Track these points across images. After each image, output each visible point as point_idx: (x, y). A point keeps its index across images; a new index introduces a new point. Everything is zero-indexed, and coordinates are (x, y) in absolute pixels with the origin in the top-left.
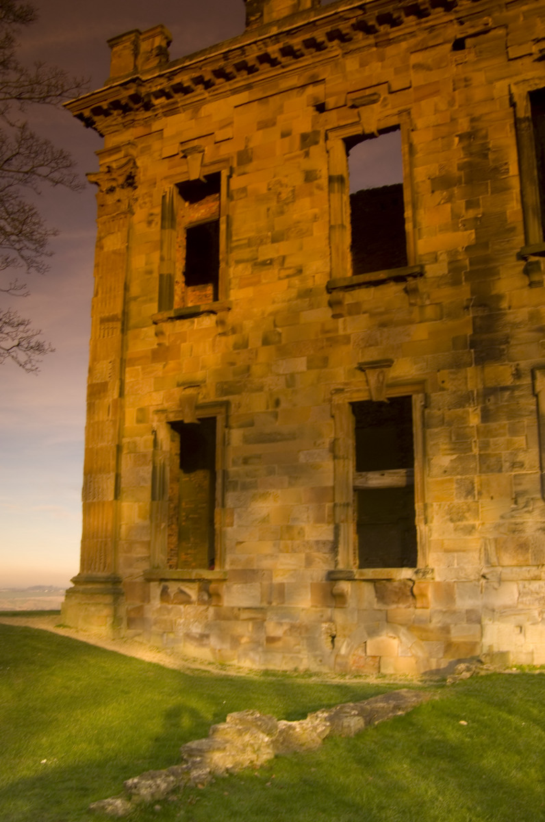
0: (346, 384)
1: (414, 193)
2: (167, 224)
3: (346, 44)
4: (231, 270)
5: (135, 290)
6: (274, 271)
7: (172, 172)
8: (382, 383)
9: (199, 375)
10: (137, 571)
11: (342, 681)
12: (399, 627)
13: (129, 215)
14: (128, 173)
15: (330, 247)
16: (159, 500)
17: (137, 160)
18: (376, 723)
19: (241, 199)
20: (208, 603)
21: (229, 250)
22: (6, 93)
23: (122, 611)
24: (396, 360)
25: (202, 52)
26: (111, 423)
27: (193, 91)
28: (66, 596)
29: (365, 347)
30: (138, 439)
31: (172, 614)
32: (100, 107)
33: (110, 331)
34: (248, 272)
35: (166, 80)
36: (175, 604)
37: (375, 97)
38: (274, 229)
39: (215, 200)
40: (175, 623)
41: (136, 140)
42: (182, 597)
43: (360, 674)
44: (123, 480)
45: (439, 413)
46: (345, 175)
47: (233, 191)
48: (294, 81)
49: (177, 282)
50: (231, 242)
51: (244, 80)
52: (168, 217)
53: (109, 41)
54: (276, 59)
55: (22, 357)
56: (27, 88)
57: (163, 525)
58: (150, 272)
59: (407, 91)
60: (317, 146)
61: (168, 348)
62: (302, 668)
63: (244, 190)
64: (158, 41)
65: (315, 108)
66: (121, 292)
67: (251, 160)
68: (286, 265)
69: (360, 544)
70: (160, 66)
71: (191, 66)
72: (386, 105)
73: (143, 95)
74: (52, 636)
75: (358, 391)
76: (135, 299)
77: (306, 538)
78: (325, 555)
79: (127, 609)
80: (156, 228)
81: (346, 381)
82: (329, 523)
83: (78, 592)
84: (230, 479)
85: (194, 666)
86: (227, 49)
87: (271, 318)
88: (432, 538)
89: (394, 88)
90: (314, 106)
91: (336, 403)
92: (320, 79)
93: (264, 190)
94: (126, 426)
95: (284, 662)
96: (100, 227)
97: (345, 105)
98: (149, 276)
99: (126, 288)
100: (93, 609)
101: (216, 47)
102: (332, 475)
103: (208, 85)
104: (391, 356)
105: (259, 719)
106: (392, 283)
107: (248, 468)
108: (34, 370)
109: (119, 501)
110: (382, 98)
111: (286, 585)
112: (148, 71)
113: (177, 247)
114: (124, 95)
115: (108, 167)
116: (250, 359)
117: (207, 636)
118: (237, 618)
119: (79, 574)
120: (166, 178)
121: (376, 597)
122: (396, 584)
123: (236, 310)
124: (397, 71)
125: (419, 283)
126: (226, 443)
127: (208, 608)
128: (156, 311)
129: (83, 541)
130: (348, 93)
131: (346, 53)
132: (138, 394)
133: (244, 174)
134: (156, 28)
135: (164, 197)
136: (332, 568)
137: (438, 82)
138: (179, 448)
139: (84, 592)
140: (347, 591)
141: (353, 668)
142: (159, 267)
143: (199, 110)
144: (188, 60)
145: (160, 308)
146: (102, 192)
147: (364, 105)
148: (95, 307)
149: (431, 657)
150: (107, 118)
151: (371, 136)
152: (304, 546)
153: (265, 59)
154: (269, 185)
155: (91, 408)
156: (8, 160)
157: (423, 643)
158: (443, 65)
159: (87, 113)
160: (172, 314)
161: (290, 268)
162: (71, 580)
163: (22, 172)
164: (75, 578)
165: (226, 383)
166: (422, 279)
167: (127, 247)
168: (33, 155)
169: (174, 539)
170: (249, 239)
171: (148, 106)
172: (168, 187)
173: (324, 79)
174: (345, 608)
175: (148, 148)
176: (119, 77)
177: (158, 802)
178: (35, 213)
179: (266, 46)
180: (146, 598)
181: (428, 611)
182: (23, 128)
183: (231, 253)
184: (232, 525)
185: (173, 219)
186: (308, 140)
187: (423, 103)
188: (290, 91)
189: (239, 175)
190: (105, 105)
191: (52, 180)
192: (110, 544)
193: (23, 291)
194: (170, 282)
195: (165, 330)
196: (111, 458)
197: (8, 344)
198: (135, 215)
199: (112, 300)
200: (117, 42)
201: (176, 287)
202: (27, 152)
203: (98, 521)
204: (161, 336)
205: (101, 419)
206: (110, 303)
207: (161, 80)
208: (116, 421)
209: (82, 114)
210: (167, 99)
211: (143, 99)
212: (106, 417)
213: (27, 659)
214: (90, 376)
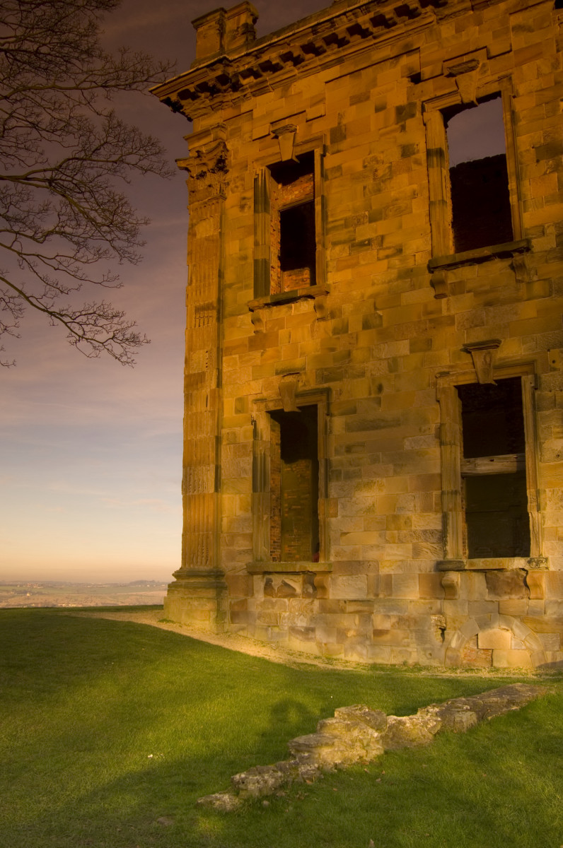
0: (451, 367)
1: (518, 163)
2: (260, 207)
3: (441, 9)
4: (328, 252)
5: (230, 277)
6: (373, 252)
7: (263, 153)
8: (490, 364)
9: (298, 362)
10: (240, 564)
11: (453, 675)
12: (513, 618)
13: (220, 200)
14: (218, 157)
15: (431, 225)
16: (261, 491)
17: (226, 143)
18: (489, 718)
19: (336, 178)
20: (313, 596)
21: (326, 231)
22: (91, 82)
23: (226, 605)
24: (503, 340)
25: (290, 27)
26: (210, 414)
27: (282, 68)
28: (168, 591)
29: (471, 327)
30: (237, 429)
31: (276, 608)
32: (188, 90)
33: (206, 319)
34: (345, 254)
35: (254, 58)
36: (279, 597)
37: (473, 64)
38: (371, 208)
39: (309, 180)
40: (280, 616)
41: (224, 123)
42: (286, 590)
43: (472, 667)
44: (223, 471)
45: (550, 394)
46: (444, 149)
47: (327, 170)
48: (387, 52)
49: (272, 267)
50: (327, 223)
51: (334, 53)
52: (261, 201)
53: (193, 22)
54: (368, 29)
55: (118, 349)
56: (112, 75)
57: (265, 517)
58: (245, 258)
59: (506, 55)
60: (414, 119)
61: (265, 335)
62: (411, 662)
63: (339, 168)
64: (244, 19)
65: (410, 79)
66: (216, 279)
67: (345, 137)
68: (384, 246)
69: (469, 532)
70: (247, 44)
71: (279, 43)
72: (485, 72)
73: (231, 75)
74: (156, 631)
75: (464, 374)
76: (230, 286)
77: (413, 528)
78: (433, 545)
79: (230, 603)
80: (249, 212)
81: (452, 364)
82: (436, 512)
83: (181, 586)
84: (333, 468)
85: (299, 660)
86: (316, 23)
87: (372, 301)
88: (545, 526)
89: (493, 54)
90: (408, 77)
91: (441, 387)
92: (415, 47)
93: (360, 168)
94: (225, 416)
95: (392, 655)
96: (192, 213)
97: (442, 74)
98: (243, 262)
99: (221, 275)
100: (196, 603)
101: (304, 21)
102: (438, 462)
103: (297, 61)
104: (498, 337)
105: (369, 714)
106: (497, 260)
107: (350, 456)
108: (130, 363)
109: (220, 494)
110: (480, 65)
111: (393, 577)
112: (235, 51)
113: (272, 231)
114: (212, 76)
115: (198, 152)
116: (350, 344)
117: (313, 630)
118: (343, 611)
119: (181, 568)
120: (257, 160)
121: (487, 588)
122: (508, 574)
123: (335, 294)
124: (496, 35)
125: (526, 258)
126: (328, 431)
127: (313, 601)
128: (252, 297)
129: (184, 535)
130: (444, 61)
131: (440, 19)
132: (237, 383)
133: (338, 151)
134: (241, 5)
135: (256, 180)
136: (442, 559)
137: (540, 43)
138: (279, 438)
139: (186, 587)
140: (457, 582)
141: (464, 662)
142: (253, 252)
143: (289, 88)
144: (276, 37)
145: (256, 295)
146: (193, 177)
147: (462, 73)
148: (190, 295)
149: (546, 650)
150: (196, 101)
151: (471, 105)
152: (411, 535)
153: (356, 30)
154: (364, 162)
155: (189, 399)
156: (97, 149)
157: (537, 636)
158: (545, 25)
159: (174, 97)
160: (269, 301)
161: (388, 248)
162: (173, 575)
163: (110, 162)
164: (177, 572)
165: (326, 369)
166: (529, 254)
167: (220, 233)
168: (121, 144)
169: (277, 531)
170: (346, 219)
171: (236, 87)
172: (260, 169)
173: (419, 48)
174: (456, 599)
175: (239, 129)
176: (205, 59)
177: (266, 797)
178: (125, 203)
179: (357, 17)
180: (250, 591)
181: (543, 602)
182: (110, 116)
183: (327, 235)
184: (336, 515)
185: (266, 202)
186: (403, 113)
187: (525, 67)
188: (382, 63)
189: (333, 154)
190: (192, 88)
191: (141, 168)
192: (211, 537)
193: (116, 283)
194: (266, 267)
195: (261, 317)
196: (211, 449)
197: (103, 337)
198: (227, 200)
199: (207, 288)
200: (201, 22)
201: (272, 272)
202: (115, 141)
203: (199, 514)
204: (257, 324)
205: (199, 411)
206: (204, 292)
207: (249, 59)
208: (214, 411)
209: (169, 99)
210: (256, 78)
211: (231, 80)
212: (204, 408)
213: (131, 654)
214: (186, 367)
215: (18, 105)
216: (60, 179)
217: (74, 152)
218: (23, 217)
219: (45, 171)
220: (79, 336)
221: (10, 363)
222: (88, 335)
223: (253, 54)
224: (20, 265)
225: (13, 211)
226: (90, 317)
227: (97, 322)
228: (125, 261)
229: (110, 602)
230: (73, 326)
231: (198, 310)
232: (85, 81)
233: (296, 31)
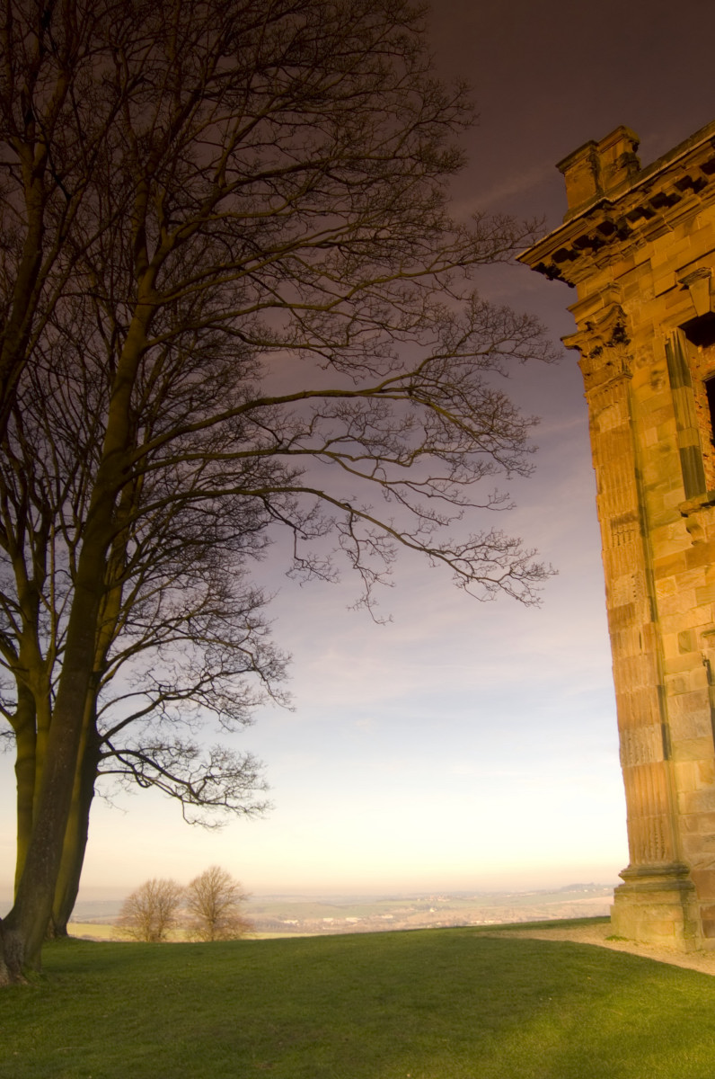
2: (678, 380)
5: (650, 476)
7: (673, 311)
10: (709, 855)
13: (625, 380)
14: (615, 326)
17: (622, 306)
22: (444, 261)
23: (695, 913)
25: (682, 146)
26: (646, 657)
27: (680, 199)
28: (615, 897)
30: (685, 674)
32: (564, 250)
33: (626, 535)
35: (642, 193)
41: (616, 281)
44: (672, 732)
49: (705, 455)
52: (678, 372)
53: (558, 166)
55: (518, 587)
56: (468, 249)
58: (667, 449)
61: (708, 545)
64: (621, 148)
66: (633, 482)
70: (630, 178)
71: (671, 168)
73: (615, 220)
74: (603, 952)
76: (652, 488)
79: (701, 909)
80: (664, 389)
83: (631, 890)
94: (666, 658)
96: (590, 402)
98: (666, 455)
99: (638, 475)
100: (654, 912)
103: (698, 186)
108: (535, 602)
109: (671, 762)
112: (615, 190)
113: (698, 409)
114: (591, 227)
115: (588, 323)
119: (629, 866)
120: (665, 321)
128: (683, 498)
129: (629, 821)
132: (677, 613)
134: (615, 132)
135: (667, 347)
139: (638, 890)
142: (677, 439)
143: (692, 222)
144: (666, 161)
145: (688, 494)
146: (586, 357)
148: (601, 507)
150: (575, 261)
155: (616, 640)
156: (461, 342)
159: (548, 262)
160: (705, 499)
163: (480, 354)
164: (625, 871)
167: (631, 421)
168: (490, 330)
171: (624, 234)
172: (671, 332)
175: (635, 286)
176: (580, 207)
178: (505, 402)
182: (473, 298)
185: (685, 373)
190: (568, 246)
191: (520, 356)
192: (666, 821)
193: (507, 503)
194: (696, 456)
195: (699, 523)
196: (652, 704)
197: (497, 573)
198: (633, 378)
199: (622, 495)
200: (569, 163)
201: (705, 462)
202: (482, 328)
203: (646, 791)
204: (695, 532)
205: (631, 654)
206: (620, 499)
207: (635, 196)
208: (652, 653)
209: (542, 264)
210: (648, 219)
211: (616, 226)
212: (638, 651)
213: (573, 986)
214: (608, 599)
215: (361, 304)
216: (422, 385)
217: (434, 351)
218: (382, 438)
219: (402, 378)
220: (468, 576)
221: (386, 618)
222: (479, 574)
223: (640, 189)
224: (386, 497)
225: (369, 433)
226: (478, 550)
227: (488, 556)
228: (514, 474)
229: (538, 915)
230: (458, 564)
231: (614, 524)
232: (436, 262)
233: (691, 149)
